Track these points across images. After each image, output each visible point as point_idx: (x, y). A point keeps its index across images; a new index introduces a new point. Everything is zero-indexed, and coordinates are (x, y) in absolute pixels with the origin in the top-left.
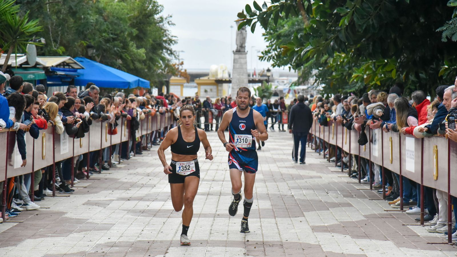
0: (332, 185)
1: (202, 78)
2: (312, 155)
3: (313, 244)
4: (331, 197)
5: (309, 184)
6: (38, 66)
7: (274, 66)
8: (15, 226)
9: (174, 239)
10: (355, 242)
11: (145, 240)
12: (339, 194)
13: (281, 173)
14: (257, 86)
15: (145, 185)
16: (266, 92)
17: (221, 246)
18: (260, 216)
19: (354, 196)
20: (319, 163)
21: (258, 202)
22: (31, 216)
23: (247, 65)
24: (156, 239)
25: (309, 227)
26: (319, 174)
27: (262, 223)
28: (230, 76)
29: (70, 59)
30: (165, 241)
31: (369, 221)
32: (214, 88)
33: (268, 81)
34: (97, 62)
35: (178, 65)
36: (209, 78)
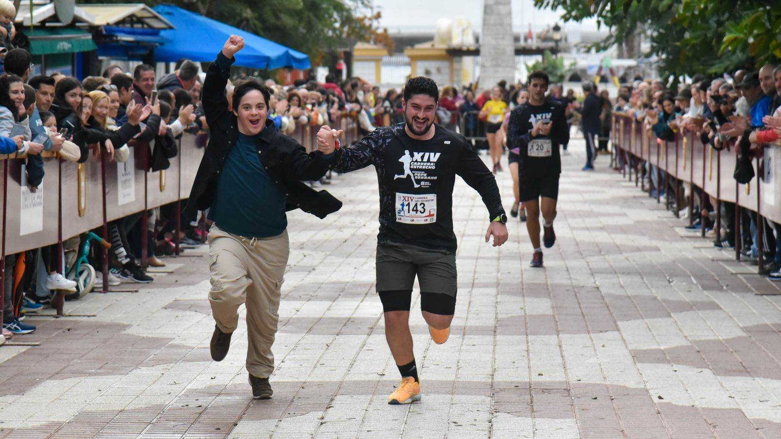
0: (679, 265)
1: (418, 46)
2: (642, 203)
3: (632, 387)
4: (676, 289)
5: (634, 263)
6: (78, 24)
7: (566, 19)
8: (24, 353)
9: (347, 379)
10: (719, 382)
11: (286, 380)
12: (693, 283)
13: (575, 240)
14: (532, 60)
15: (294, 268)
17: (445, 394)
18: (526, 329)
19: (725, 288)
20: (655, 218)
21: (524, 301)
22: (56, 333)
23: (511, 18)
24: (309, 380)
25: (627, 352)
26: (655, 243)
27: (529, 344)
28: (477, 40)
29: (144, 9)
30: (328, 383)
31: (753, 339)
32: (444, 65)
33: (554, 51)
34: (201, 15)
35: (370, 19)
36: (433, 45)
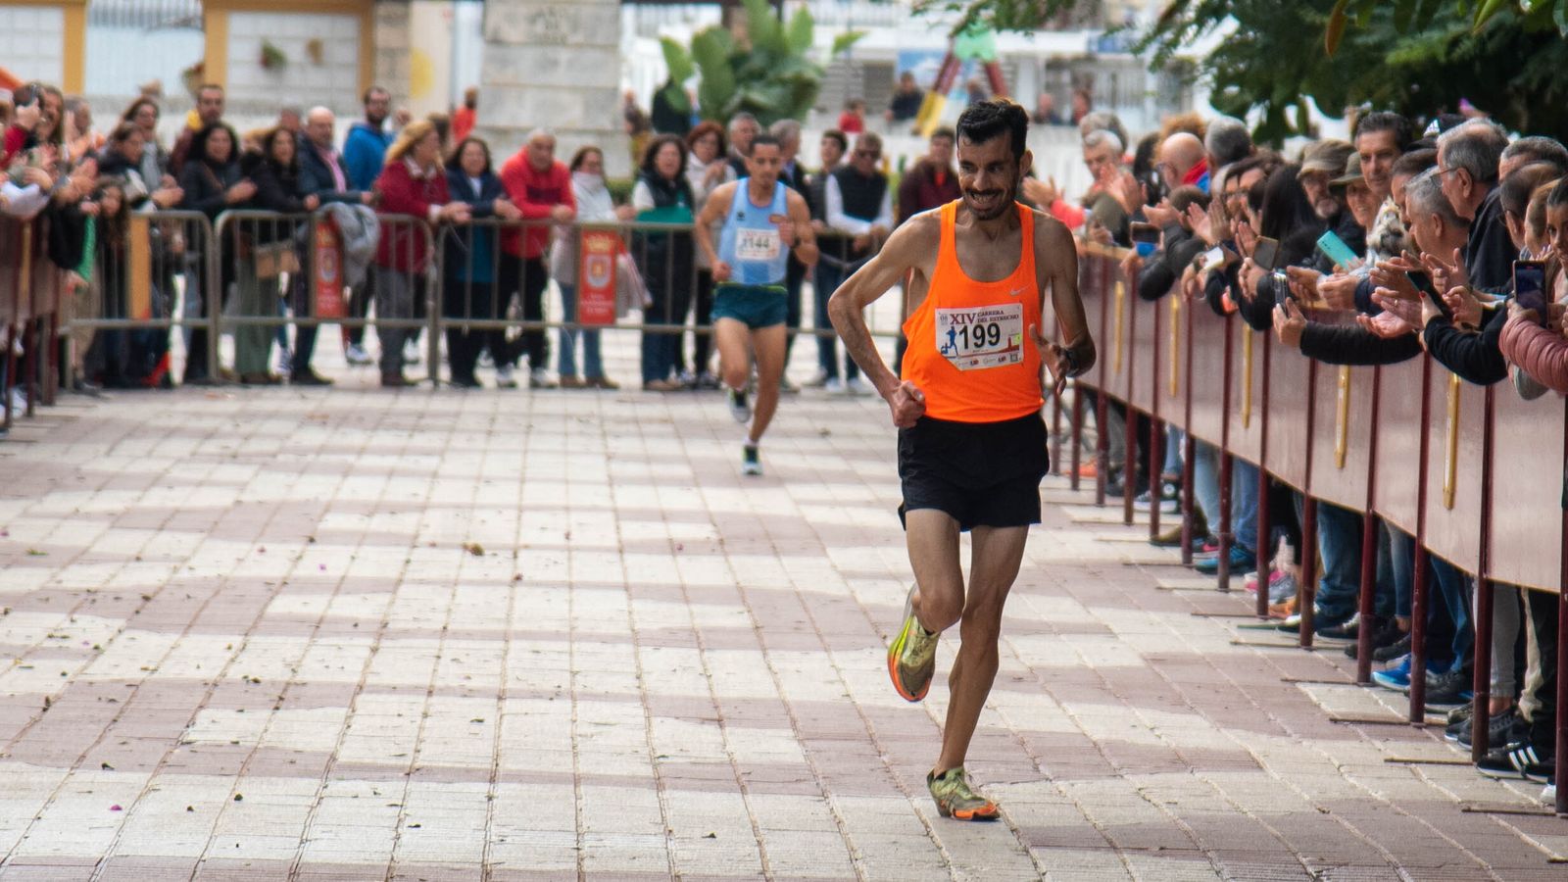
2: (1160, 588)
5: (1170, 812)
16: (758, 76)
20: (1225, 649)
26: (1234, 740)
32: (335, 30)
